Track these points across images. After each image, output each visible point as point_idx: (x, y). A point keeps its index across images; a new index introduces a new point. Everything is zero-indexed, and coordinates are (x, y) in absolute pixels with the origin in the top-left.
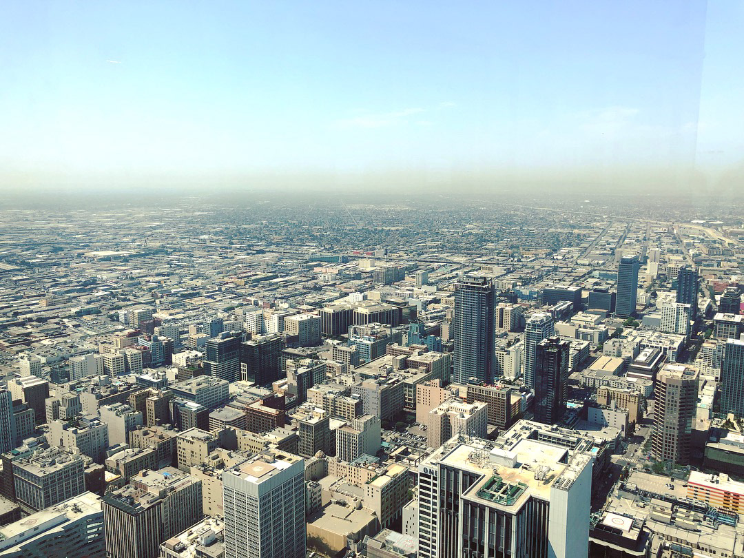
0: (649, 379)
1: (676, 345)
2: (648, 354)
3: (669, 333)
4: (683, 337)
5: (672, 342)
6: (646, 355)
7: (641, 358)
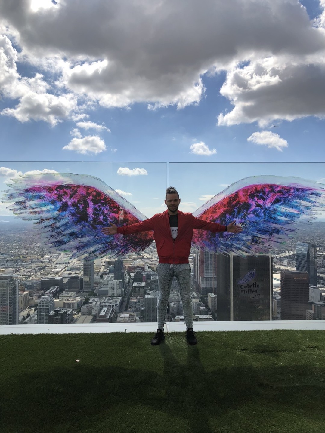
1: (118, 303)
3: (113, 297)
4: (120, 298)
5: (116, 302)
6: (104, 311)
7: (103, 313)
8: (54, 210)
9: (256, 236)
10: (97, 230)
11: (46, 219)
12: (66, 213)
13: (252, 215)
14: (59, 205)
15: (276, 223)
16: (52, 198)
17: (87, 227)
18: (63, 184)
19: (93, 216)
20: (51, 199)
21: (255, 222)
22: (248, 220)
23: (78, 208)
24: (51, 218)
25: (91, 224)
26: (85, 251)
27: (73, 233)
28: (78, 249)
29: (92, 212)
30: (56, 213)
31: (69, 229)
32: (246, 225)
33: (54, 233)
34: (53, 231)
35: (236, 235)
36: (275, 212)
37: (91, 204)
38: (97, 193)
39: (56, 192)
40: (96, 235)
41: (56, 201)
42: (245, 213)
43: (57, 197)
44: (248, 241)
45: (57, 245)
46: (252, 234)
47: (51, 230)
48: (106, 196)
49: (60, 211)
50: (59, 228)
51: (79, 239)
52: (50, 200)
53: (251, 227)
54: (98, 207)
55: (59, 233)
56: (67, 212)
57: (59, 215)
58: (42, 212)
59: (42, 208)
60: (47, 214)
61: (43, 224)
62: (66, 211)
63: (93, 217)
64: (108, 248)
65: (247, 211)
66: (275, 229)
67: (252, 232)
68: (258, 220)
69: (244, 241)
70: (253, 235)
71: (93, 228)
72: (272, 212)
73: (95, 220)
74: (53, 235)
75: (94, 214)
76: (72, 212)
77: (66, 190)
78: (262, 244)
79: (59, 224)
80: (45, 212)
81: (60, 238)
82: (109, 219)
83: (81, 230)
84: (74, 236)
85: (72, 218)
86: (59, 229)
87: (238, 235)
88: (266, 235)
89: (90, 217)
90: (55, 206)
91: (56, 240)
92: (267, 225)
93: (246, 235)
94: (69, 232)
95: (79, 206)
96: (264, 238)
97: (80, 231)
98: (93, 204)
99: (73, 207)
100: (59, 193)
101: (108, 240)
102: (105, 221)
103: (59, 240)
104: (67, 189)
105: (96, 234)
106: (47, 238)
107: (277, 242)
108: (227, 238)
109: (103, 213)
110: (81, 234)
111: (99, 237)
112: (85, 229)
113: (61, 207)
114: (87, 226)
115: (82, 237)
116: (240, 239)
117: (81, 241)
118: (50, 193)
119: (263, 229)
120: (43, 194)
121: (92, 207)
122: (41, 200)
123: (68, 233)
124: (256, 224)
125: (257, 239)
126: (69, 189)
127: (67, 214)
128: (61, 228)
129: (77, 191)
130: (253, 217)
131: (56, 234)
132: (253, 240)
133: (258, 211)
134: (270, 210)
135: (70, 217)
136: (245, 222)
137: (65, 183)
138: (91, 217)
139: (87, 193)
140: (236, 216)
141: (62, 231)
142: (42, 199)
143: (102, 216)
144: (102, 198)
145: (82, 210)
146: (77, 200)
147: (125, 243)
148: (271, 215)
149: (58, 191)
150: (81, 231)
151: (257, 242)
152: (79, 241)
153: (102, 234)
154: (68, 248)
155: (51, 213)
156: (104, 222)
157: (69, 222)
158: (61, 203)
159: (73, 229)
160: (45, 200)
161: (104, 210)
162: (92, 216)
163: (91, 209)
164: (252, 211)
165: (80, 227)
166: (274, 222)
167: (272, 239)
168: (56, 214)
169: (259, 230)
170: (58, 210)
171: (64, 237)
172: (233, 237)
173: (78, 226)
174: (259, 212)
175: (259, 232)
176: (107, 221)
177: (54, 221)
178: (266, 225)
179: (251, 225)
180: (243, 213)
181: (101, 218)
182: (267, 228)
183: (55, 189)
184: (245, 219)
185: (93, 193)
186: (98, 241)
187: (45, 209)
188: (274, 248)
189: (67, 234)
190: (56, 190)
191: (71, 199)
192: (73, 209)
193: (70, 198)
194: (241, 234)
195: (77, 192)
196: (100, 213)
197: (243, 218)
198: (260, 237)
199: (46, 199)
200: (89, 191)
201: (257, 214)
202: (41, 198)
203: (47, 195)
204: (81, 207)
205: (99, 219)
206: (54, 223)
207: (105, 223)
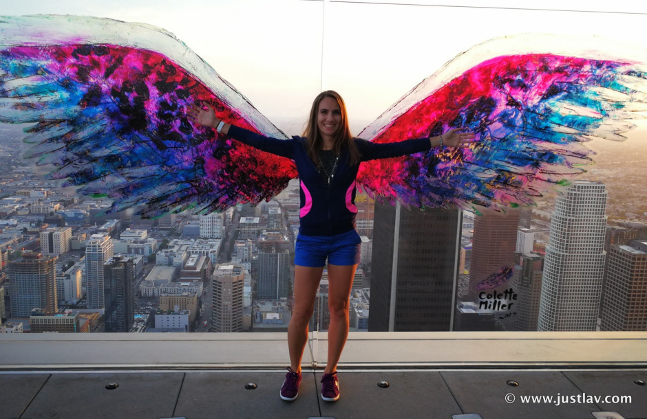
0: (199, 280)
1: (216, 248)
2: (195, 260)
3: (208, 239)
4: (220, 240)
5: (212, 246)
6: (193, 260)
7: (190, 264)
8: (70, 102)
9: (504, 171)
10: (166, 153)
11: (52, 123)
12: (98, 110)
13: (497, 125)
14: (81, 91)
15: (548, 141)
16: (66, 74)
17: (144, 145)
18: (89, 43)
19: (159, 121)
20: (63, 76)
21: (504, 140)
22: (489, 134)
23: (124, 99)
24: (64, 120)
25: (152, 138)
26: (140, 196)
27: (114, 155)
28: (124, 193)
29: (157, 111)
30: (74, 109)
31: (104, 148)
32: (484, 146)
33: (70, 155)
34: (68, 150)
35: (462, 169)
36: (547, 116)
37: (154, 91)
38: (166, 66)
39: (72, 60)
40: (165, 162)
41: (74, 83)
42: (483, 119)
43: (77, 73)
44: (488, 181)
45: (79, 182)
46: (497, 165)
47: (65, 148)
48: (188, 76)
49: (83, 106)
50: (81, 143)
51: (126, 170)
52: (60, 78)
53: (496, 151)
54: (168, 101)
55: (83, 156)
56: (100, 109)
57: (81, 114)
58: (41, 106)
59: (41, 95)
60: (54, 111)
61: (46, 133)
62: (97, 104)
63: (157, 122)
64: (190, 192)
65: (488, 115)
66: (546, 154)
67: (496, 162)
68: (511, 134)
69: (479, 181)
70: (499, 168)
71: (158, 147)
72: (541, 115)
73: (162, 129)
74: (67, 160)
75: (160, 115)
76: (110, 108)
77: (96, 57)
78: (516, 187)
79: (81, 135)
80: (49, 106)
81: (86, 167)
82: (194, 128)
83: (132, 150)
84: (116, 163)
85: (111, 123)
86: (83, 146)
87: (468, 168)
88: (527, 167)
89: (150, 123)
90: (72, 93)
91: (76, 171)
92: (529, 146)
93: (483, 169)
94: (106, 154)
95: (125, 96)
96: (521, 174)
97: (128, 153)
98: (157, 92)
99: (112, 98)
100: (80, 63)
101: (192, 175)
102: (185, 133)
103: (83, 169)
104: (100, 55)
105: (164, 160)
106: (55, 164)
107: (549, 181)
108: (443, 175)
109: (180, 114)
110: (130, 158)
111: (170, 167)
112: (139, 148)
113: (84, 96)
114: (145, 142)
115: (134, 165)
116: (472, 177)
117: (132, 175)
118: (60, 62)
119: (520, 155)
120: (43, 63)
121: (156, 100)
122: (39, 77)
123: (102, 155)
124: (505, 144)
125: (508, 175)
126: (103, 54)
127: (100, 112)
128: (87, 144)
129: (122, 59)
130: (499, 129)
131: (76, 157)
132: (498, 178)
133: (512, 114)
134: (536, 113)
135: (106, 121)
136: (482, 140)
137: (94, 41)
138: (154, 122)
139: (146, 66)
140: (465, 127)
141: (89, 151)
142: (42, 74)
143: (178, 121)
144: (178, 79)
145: (133, 104)
146: (121, 81)
147: (228, 183)
148: (538, 122)
149: (77, 57)
150: (131, 152)
151: (505, 183)
152: (127, 175)
153: (177, 162)
154: (102, 189)
155: (63, 108)
156: (182, 134)
157: (103, 131)
158: (87, 86)
159: (113, 148)
160: (48, 78)
161: (182, 107)
162: (155, 120)
163: (154, 103)
164: (498, 115)
165: (129, 144)
166: (544, 138)
167: (538, 175)
168: (75, 111)
169: (511, 158)
170: (79, 104)
171: (94, 164)
172: (457, 174)
173: (125, 140)
174: (513, 116)
175: (512, 162)
176: (188, 133)
177: (71, 128)
178: (526, 145)
179: (494, 147)
180: (479, 121)
181: (177, 124)
182: (529, 153)
183: (72, 54)
184: (483, 133)
185: (158, 66)
186: (168, 176)
187: (48, 98)
188: (543, 194)
189: (100, 157)
190: (74, 55)
191: (110, 79)
192: (114, 102)
193: (107, 76)
194: (474, 167)
195: (122, 64)
196: (174, 113)
197: (478, 132)
198: (512, 172)
199: (50, 76)
200: (149, 63)
201: (509, 121)
202: (39, 72)
203: (52, 66)
204: (131, 99)
205: (172, 127)
206: (71, 132)
207: (185, 136)
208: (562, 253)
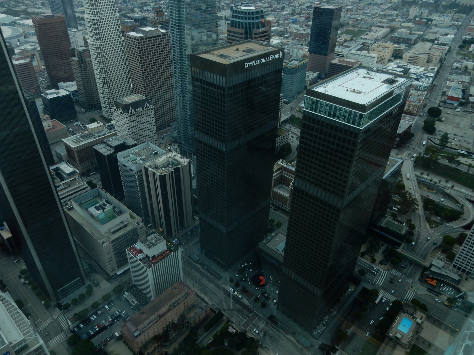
208: (98, 44)
